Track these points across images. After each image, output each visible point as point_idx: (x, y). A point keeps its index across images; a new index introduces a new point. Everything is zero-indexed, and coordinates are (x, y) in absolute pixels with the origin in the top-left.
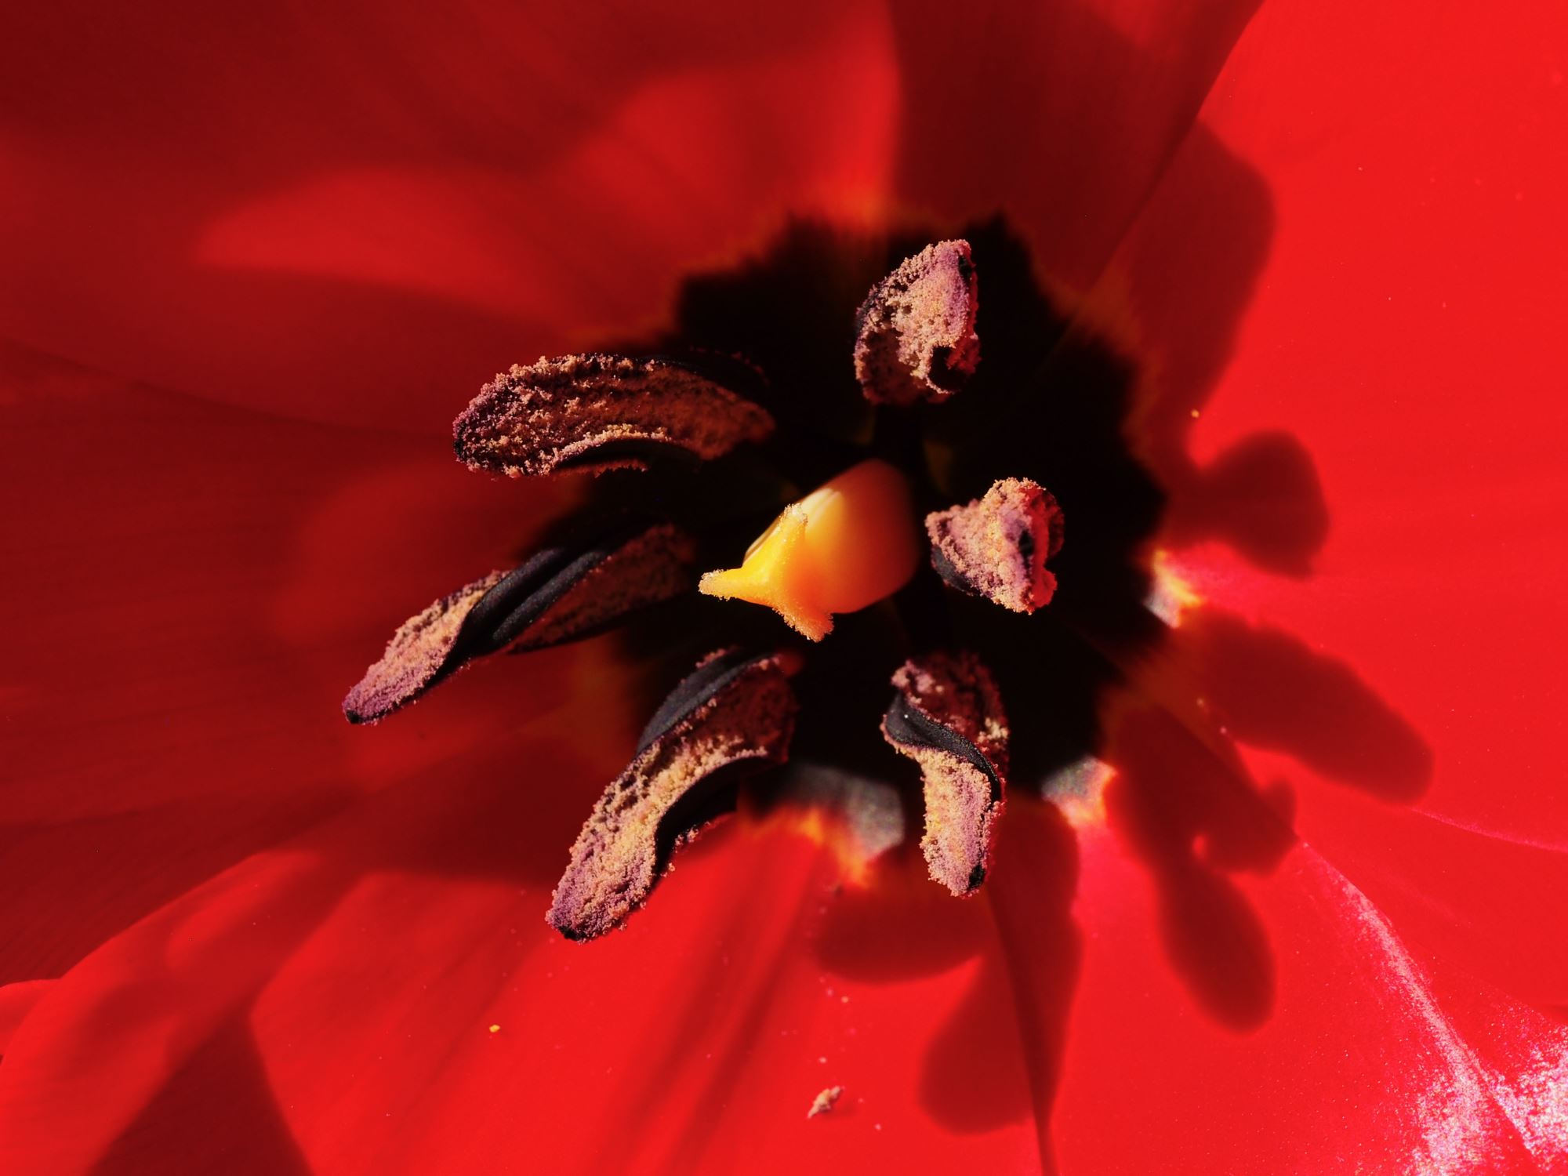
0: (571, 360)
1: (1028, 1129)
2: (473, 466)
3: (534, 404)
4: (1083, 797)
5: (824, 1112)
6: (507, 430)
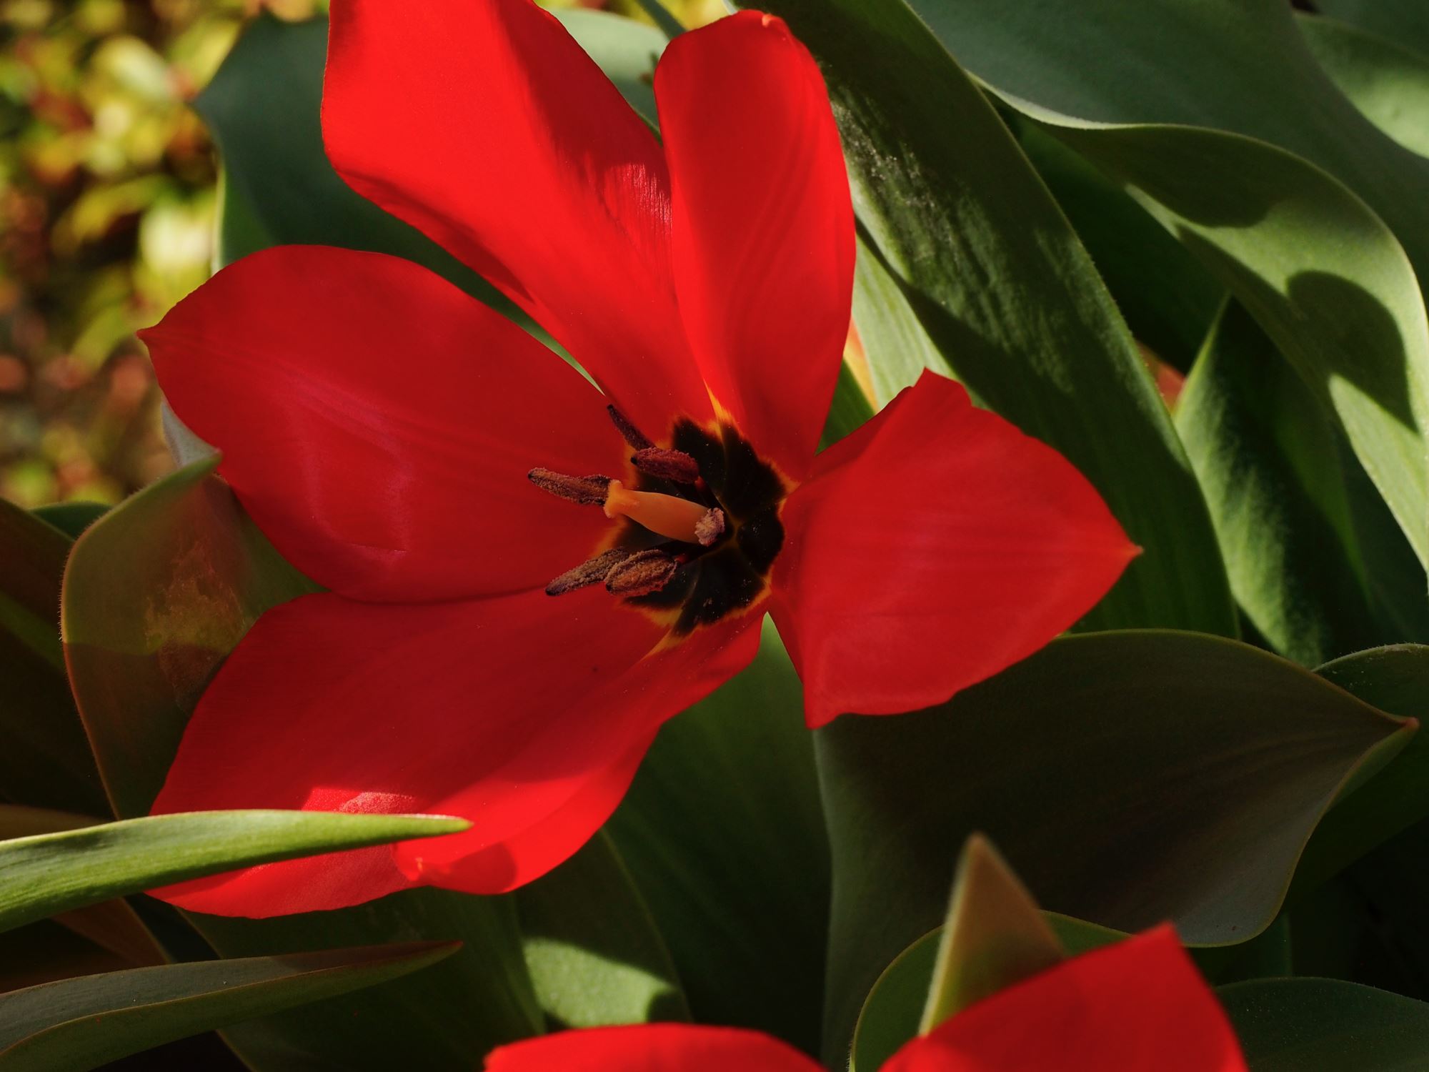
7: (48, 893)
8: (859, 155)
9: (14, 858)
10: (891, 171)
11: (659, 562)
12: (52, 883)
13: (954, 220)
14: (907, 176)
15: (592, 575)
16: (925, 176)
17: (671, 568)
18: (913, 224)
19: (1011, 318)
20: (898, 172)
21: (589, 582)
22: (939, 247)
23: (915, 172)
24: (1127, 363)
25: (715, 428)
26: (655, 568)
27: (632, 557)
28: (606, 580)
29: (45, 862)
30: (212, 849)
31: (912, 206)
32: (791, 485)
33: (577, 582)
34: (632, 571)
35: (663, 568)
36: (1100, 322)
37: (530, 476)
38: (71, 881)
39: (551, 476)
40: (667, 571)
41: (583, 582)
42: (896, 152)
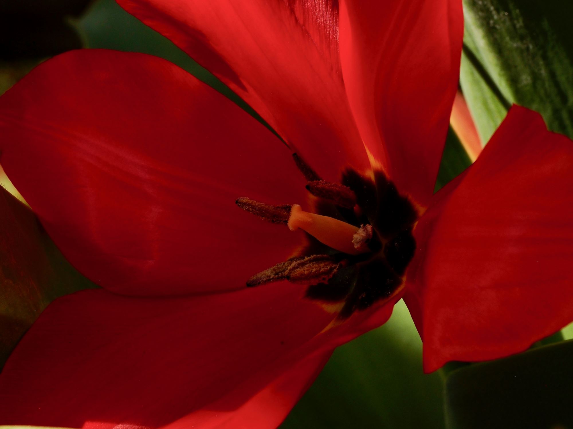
8: (482, 10)
10: (504, 22)
11: (326, 263)
13: (545, 57)
14: (514, 26)
15: (280, 274)
16: (526, 26)
17: (335, 267)
18: (518, 61)
20: (508, 23)
21: (278, 278)
22: (535, 77)
23: (520, 24)
25: (370, 174)
26: (323, 267)
27: (306, 259)
28: (286, 272)
31: (517, 48)
32: (421, 210)
33: (268, 278)
34: (306, 268)
35: (329, 267)
37: (237, 202)
39: (252, 203)
40: (332, 269)
41: (273, 278)
42: (507, 9)
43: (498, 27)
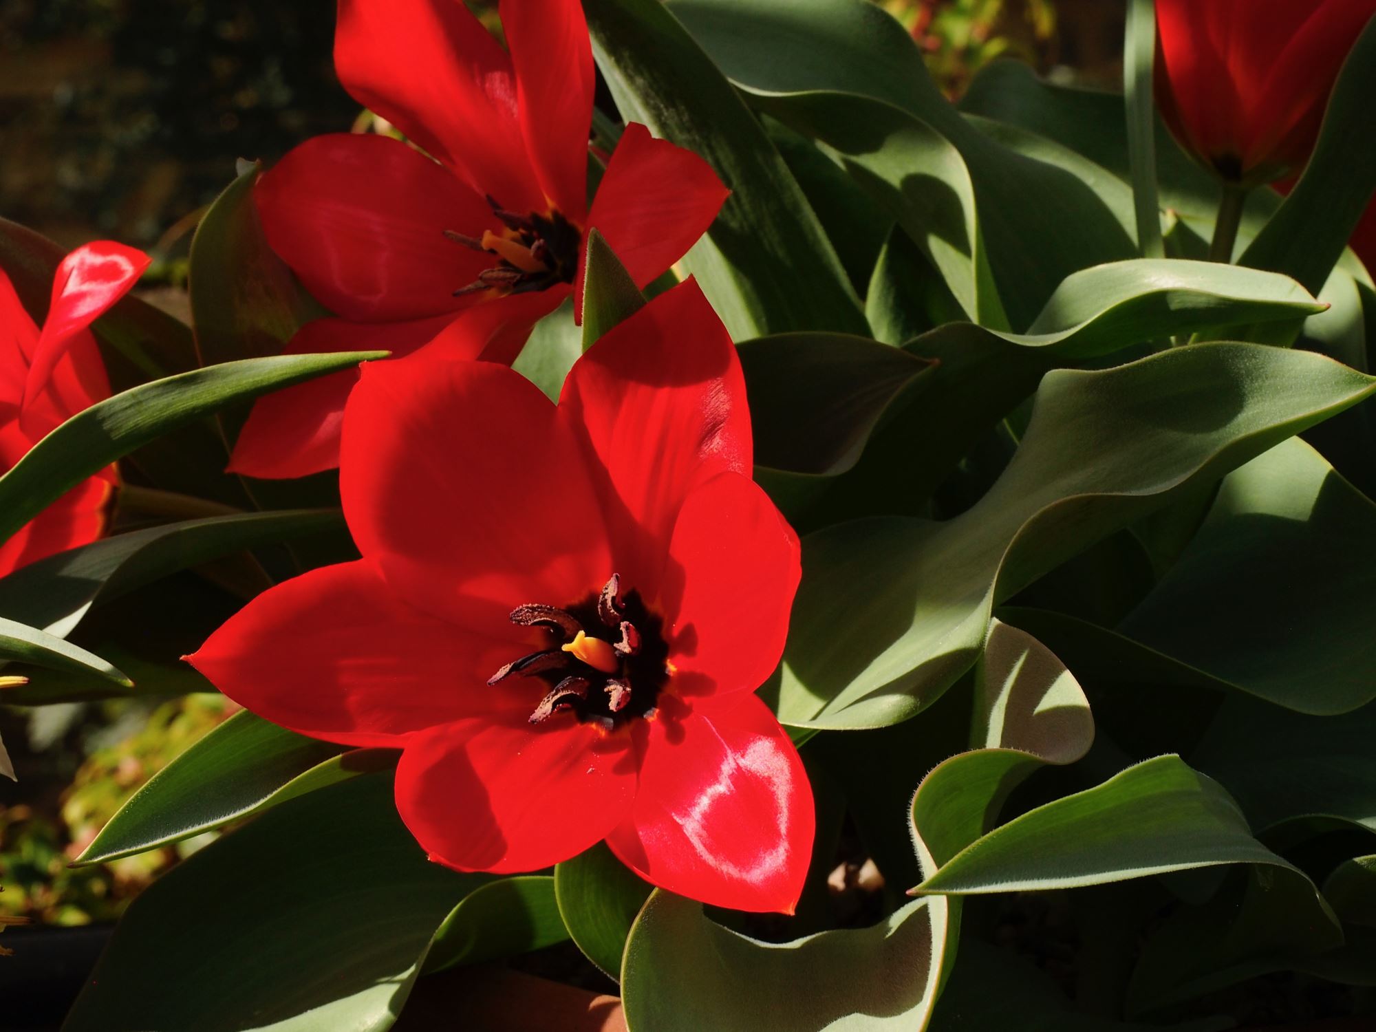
0: (536, 605)
1: (635, 775)
2: (514, 622)
3: (527, 612)
4: (652, 716)
5: (590, 772)
6: (522, 615)
7: (172, 412)
8: (654, 109)
9: (155, 393)
10: (673, 118)
12: (174, 406)
13: (710, 147)
14: (681, 120)
16: (691, 119)
19: (747, 207)
20: (676, 118)
23: (686, 118)
24: (815, 234)
25: (548, 215)
26: (509, 275)
29: (169, 394)
30: (257, 379)
31: (686, 141)
33: (469, 289)
35: (513, 275)
36: (797, 207)
37: (444, 233)
38: (184, 404)
39: (456, 234)
40: (515, 277)
42: (674, 106)
43: (668, 122)
